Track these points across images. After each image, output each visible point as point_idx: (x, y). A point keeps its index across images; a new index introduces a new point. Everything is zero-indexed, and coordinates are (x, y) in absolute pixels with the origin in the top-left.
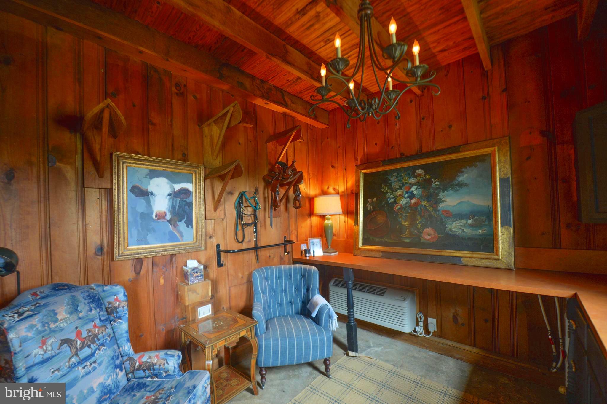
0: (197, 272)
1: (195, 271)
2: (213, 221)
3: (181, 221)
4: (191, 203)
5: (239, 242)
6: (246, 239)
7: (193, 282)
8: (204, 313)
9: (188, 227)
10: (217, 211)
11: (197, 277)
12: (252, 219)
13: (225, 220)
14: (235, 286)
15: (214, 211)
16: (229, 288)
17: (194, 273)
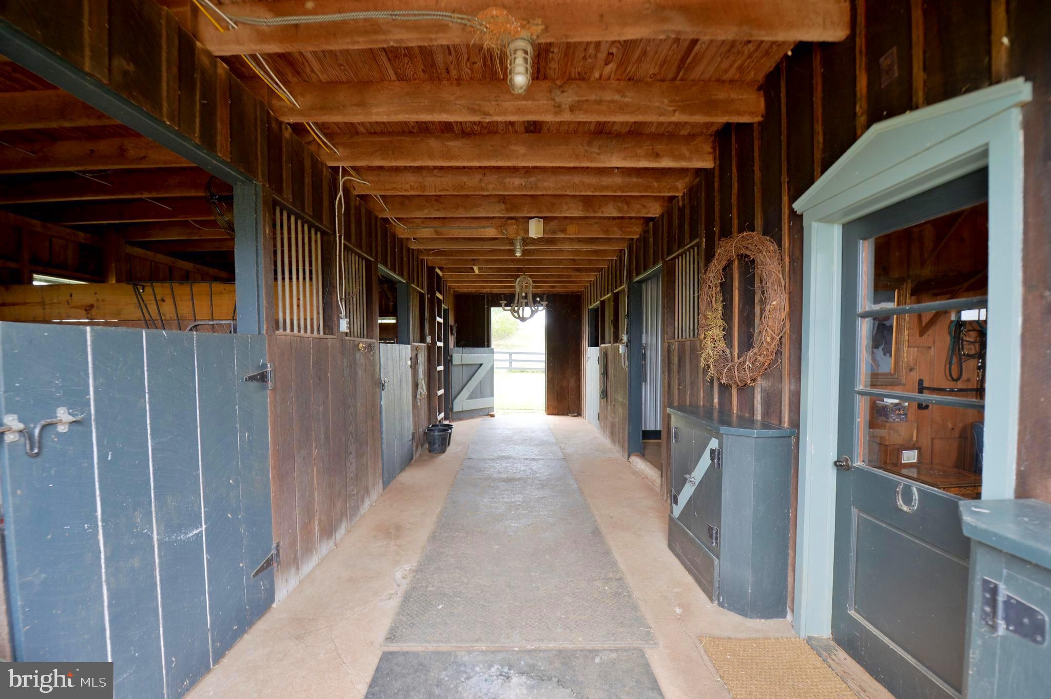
0: (899, 410)
1: (898, 407)
2: (916, 349)
3: (878, 348)
4: (891, 327)
5: (953, 380)
6: (964, 377)
7: (894, 420)
8: (908, 459)
9: (885, 355)
10: (923, 337)
11: (900, 415)
12: (975, 349)
13: (932, 349)
14: (941, 439)
15: (920, 336)
16: (932, 439)
17: (896, 410)
